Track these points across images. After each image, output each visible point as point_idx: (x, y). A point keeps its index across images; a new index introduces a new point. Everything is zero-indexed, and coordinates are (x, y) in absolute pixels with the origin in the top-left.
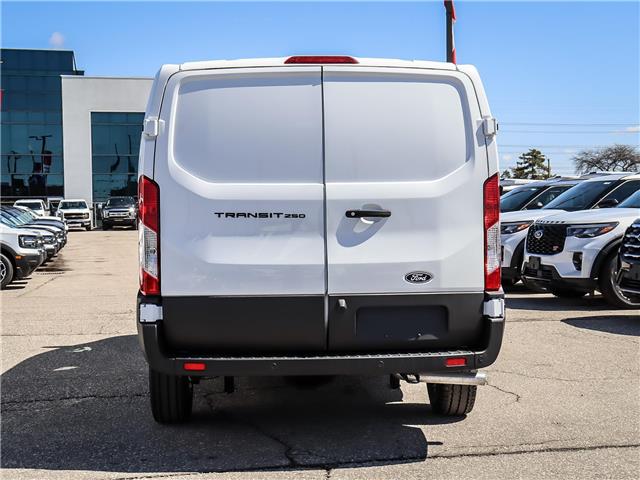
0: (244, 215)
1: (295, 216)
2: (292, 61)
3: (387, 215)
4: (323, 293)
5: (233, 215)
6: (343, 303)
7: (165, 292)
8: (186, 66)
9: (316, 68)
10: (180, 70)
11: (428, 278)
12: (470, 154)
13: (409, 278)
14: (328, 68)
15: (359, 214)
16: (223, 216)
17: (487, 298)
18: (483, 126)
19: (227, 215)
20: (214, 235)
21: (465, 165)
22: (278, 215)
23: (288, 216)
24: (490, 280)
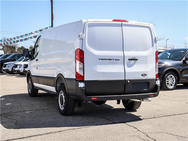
0: (105, 59)
1: (117, 60)
2: (114, 20)
3: (137, 60)
4: (124, 79)
5: (103, 59)
6: (129, 81)
7: (85, 79)
8: (89, 20)
9: (120, 23)
10: (88, 21)
11: (146, 75)
12: (153, 45)
13: (142, 75)
14: (123, 23)
15: (132, 60)
16: (100, 60)
17: (156, 80)
18: (155, 39)
19: (101, 59)
20: (98, 64)
21: (152, 48)
22: (113, 59)
23: (116, 60)
24: (157, 76)
